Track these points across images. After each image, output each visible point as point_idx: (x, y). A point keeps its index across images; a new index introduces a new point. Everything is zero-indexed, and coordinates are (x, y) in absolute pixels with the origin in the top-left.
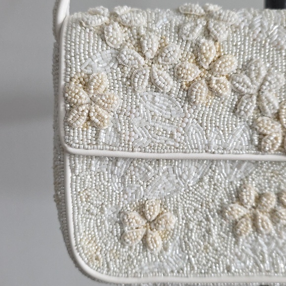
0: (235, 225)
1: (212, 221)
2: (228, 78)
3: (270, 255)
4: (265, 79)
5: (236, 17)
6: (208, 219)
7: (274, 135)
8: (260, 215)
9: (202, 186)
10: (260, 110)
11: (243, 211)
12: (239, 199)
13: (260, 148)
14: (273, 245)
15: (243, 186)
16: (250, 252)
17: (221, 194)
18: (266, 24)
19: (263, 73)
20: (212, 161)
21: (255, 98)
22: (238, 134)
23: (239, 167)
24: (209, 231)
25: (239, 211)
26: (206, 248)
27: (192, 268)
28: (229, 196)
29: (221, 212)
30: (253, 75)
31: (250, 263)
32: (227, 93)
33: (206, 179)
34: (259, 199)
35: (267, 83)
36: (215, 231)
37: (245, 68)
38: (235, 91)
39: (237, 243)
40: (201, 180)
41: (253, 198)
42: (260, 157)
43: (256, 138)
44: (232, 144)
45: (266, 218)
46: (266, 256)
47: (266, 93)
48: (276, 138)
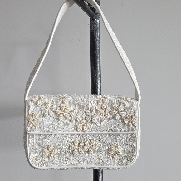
0: (73, 151)
1: (67, 150)
2: (68, 113)
3: (83, 160)
4: (77, 113)
5: (70, 98)
6: (66, 150)
7: (80, 127)
8: (80, 148)
9: (64, 141)
10: (77, 121)
11: (75, 147)
12: (74, 144)
13: (77, 131)
14: (84, 156)
15: (75, 140)
16: (78, 159)
17: (69, 143)
18: (78, 99)
19: (77, 112)
20: (66, 134)
21: (75, 118)
22: (71, 127)
23: (73, 135)
24: (66, 153)
25: (74, 147)
26: (66, 158)
27: (62, 164)
28: (71, 143)
29: (69, 148)
30: (74, 112)
31: (77, 162)
32: (68, 117)
33: (65, 139)
34: (79, 144)
35: (78, 114)
36: (68, 153)
37: (72, 111)
38: (70, 116)
39: (74, 156)
40: (64, 139)
41: (77, 144)
42: (77, 133)
43: (76, 128)
44: (70, 130)
45: (81, 149)
46: (82, 160)
47: (78, 117)
48: (81, 128)
